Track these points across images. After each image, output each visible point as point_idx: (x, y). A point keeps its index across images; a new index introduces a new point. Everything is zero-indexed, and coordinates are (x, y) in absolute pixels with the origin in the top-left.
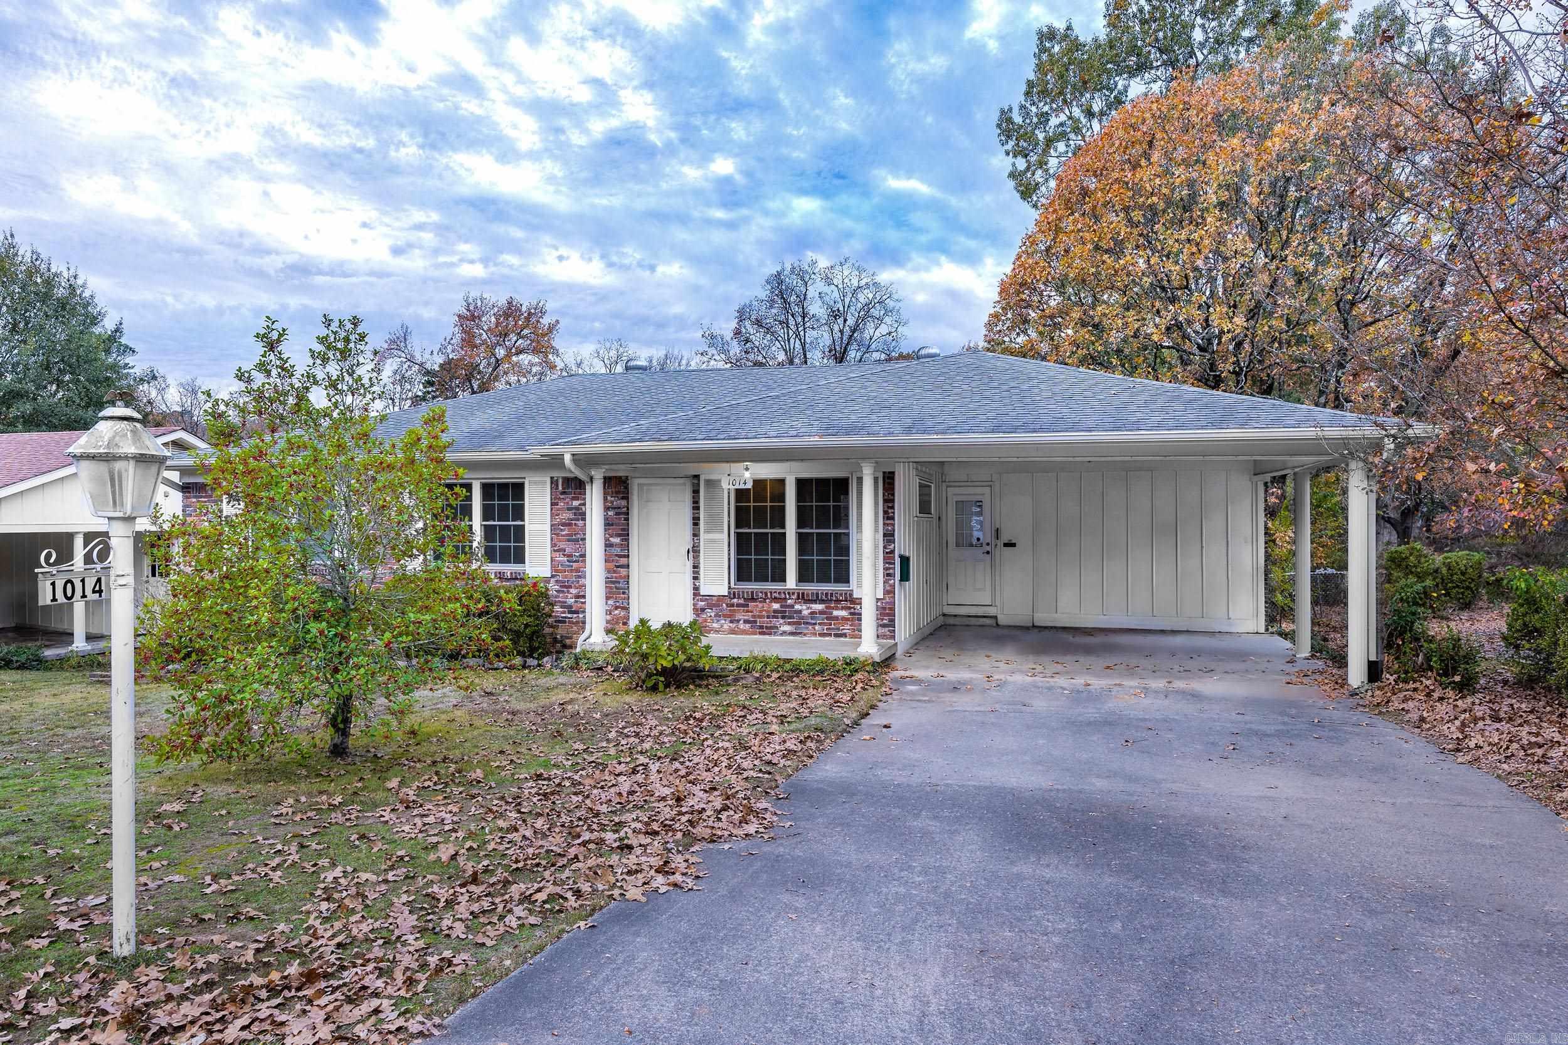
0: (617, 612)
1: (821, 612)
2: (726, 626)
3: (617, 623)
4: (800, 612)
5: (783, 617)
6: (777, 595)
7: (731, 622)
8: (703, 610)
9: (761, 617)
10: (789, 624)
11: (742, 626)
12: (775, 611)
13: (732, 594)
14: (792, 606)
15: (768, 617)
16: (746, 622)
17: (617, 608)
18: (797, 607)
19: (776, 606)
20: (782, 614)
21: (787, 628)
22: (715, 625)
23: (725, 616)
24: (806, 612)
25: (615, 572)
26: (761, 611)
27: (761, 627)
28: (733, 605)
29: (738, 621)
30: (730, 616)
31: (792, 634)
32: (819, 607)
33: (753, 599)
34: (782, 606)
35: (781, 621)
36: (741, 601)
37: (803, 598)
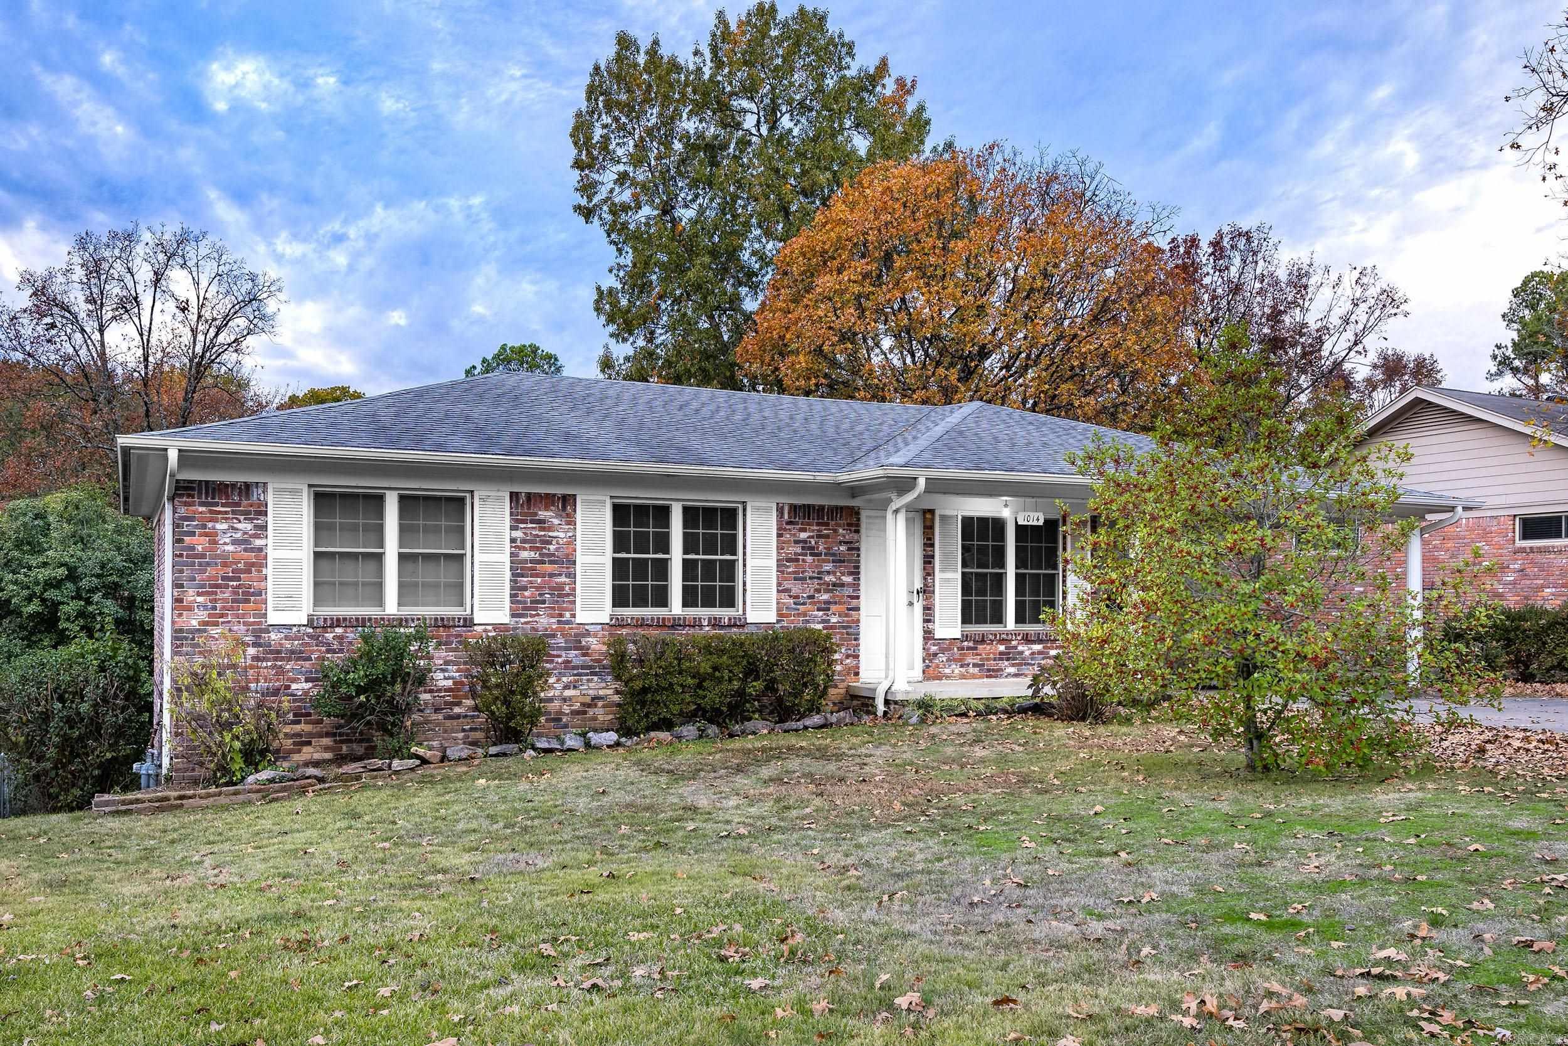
0: (848, 661)
1: (1040, 653)
2: (956, 671)
3: (848, 674)
4: (1022, 653)
5: (1008, 659)
6: (1004, 636)
7: (962, 666)
8: (935, 655)
9: (988, 659)
10: (1013, 665)
11: (971, 670)
12: (1001, 653)
13: (965, 637)
14: (1015, 647)
15: (995, 660)
16: (975, 665)
17: (848, 657)
18: (1020, 648)
19: (1002, 648)
20: (1005, 656)
21: (1012, 670)
22: (947, 671)
23: (955, 660)
24: (1027, 653)
25: (847, 615)
26: (989, 654)
27: (989, 670)
28: (963, 649)
29: (968, 665)
30: (960, 660)
31: (1016, 675)
32: (1037, 647)
33: (983, 641)
34: (1006, 648)
35: (1006, 663)
36: (971, 644)
37: (1027, 639)
